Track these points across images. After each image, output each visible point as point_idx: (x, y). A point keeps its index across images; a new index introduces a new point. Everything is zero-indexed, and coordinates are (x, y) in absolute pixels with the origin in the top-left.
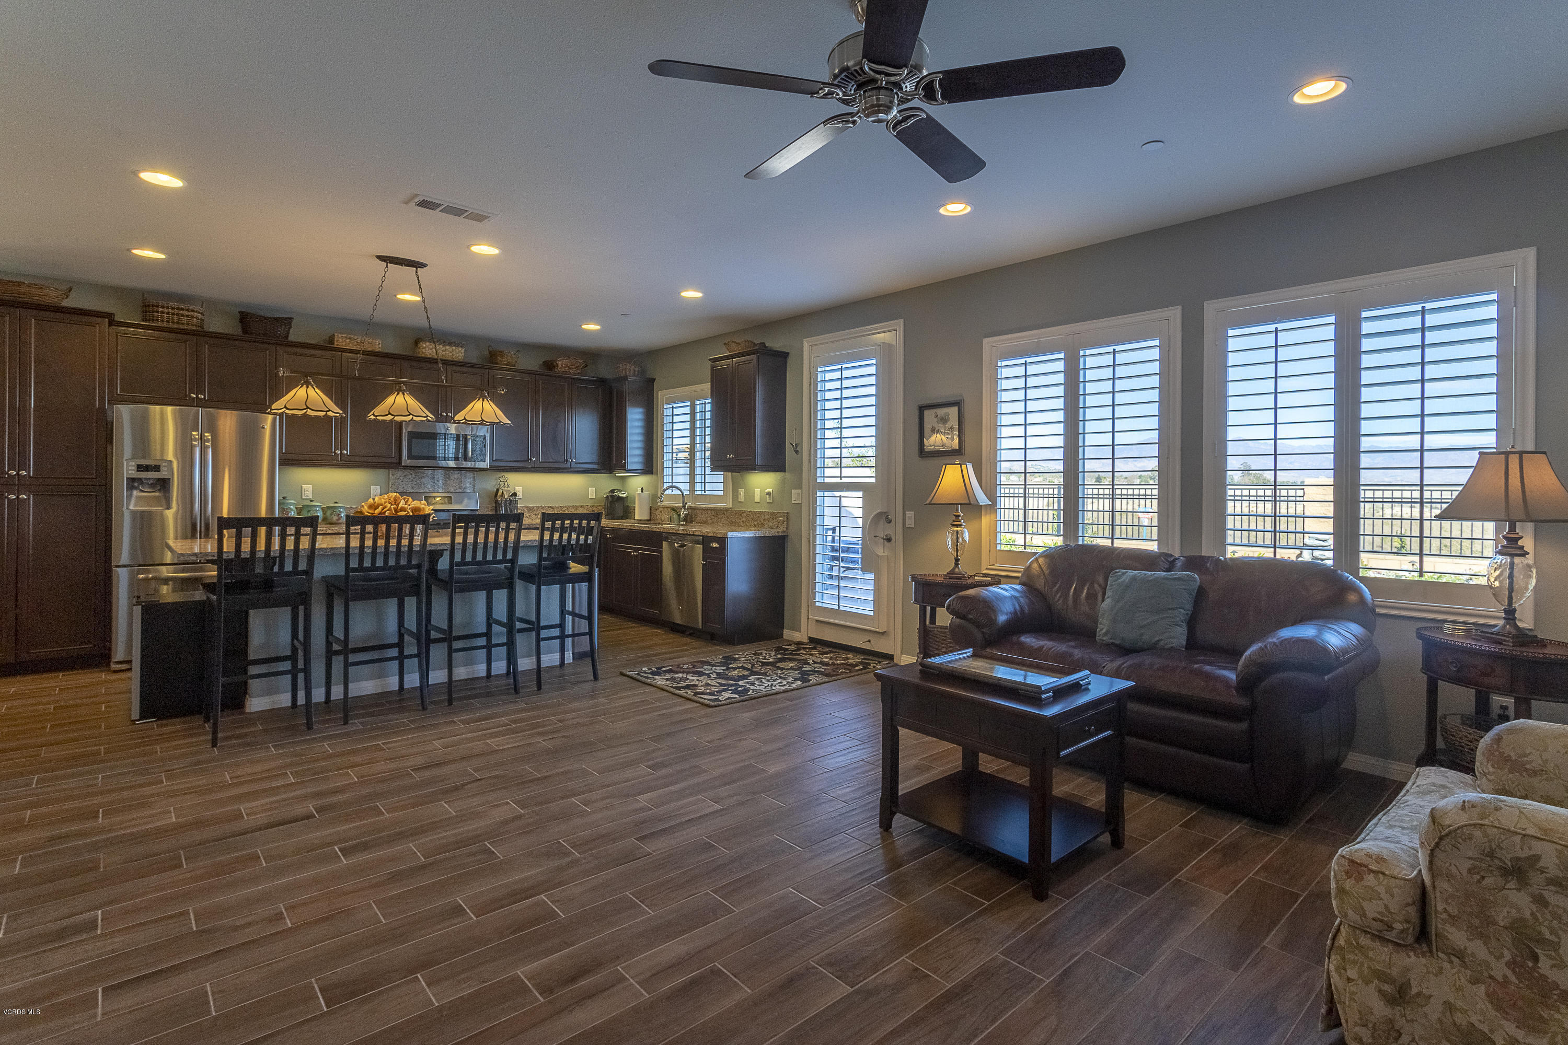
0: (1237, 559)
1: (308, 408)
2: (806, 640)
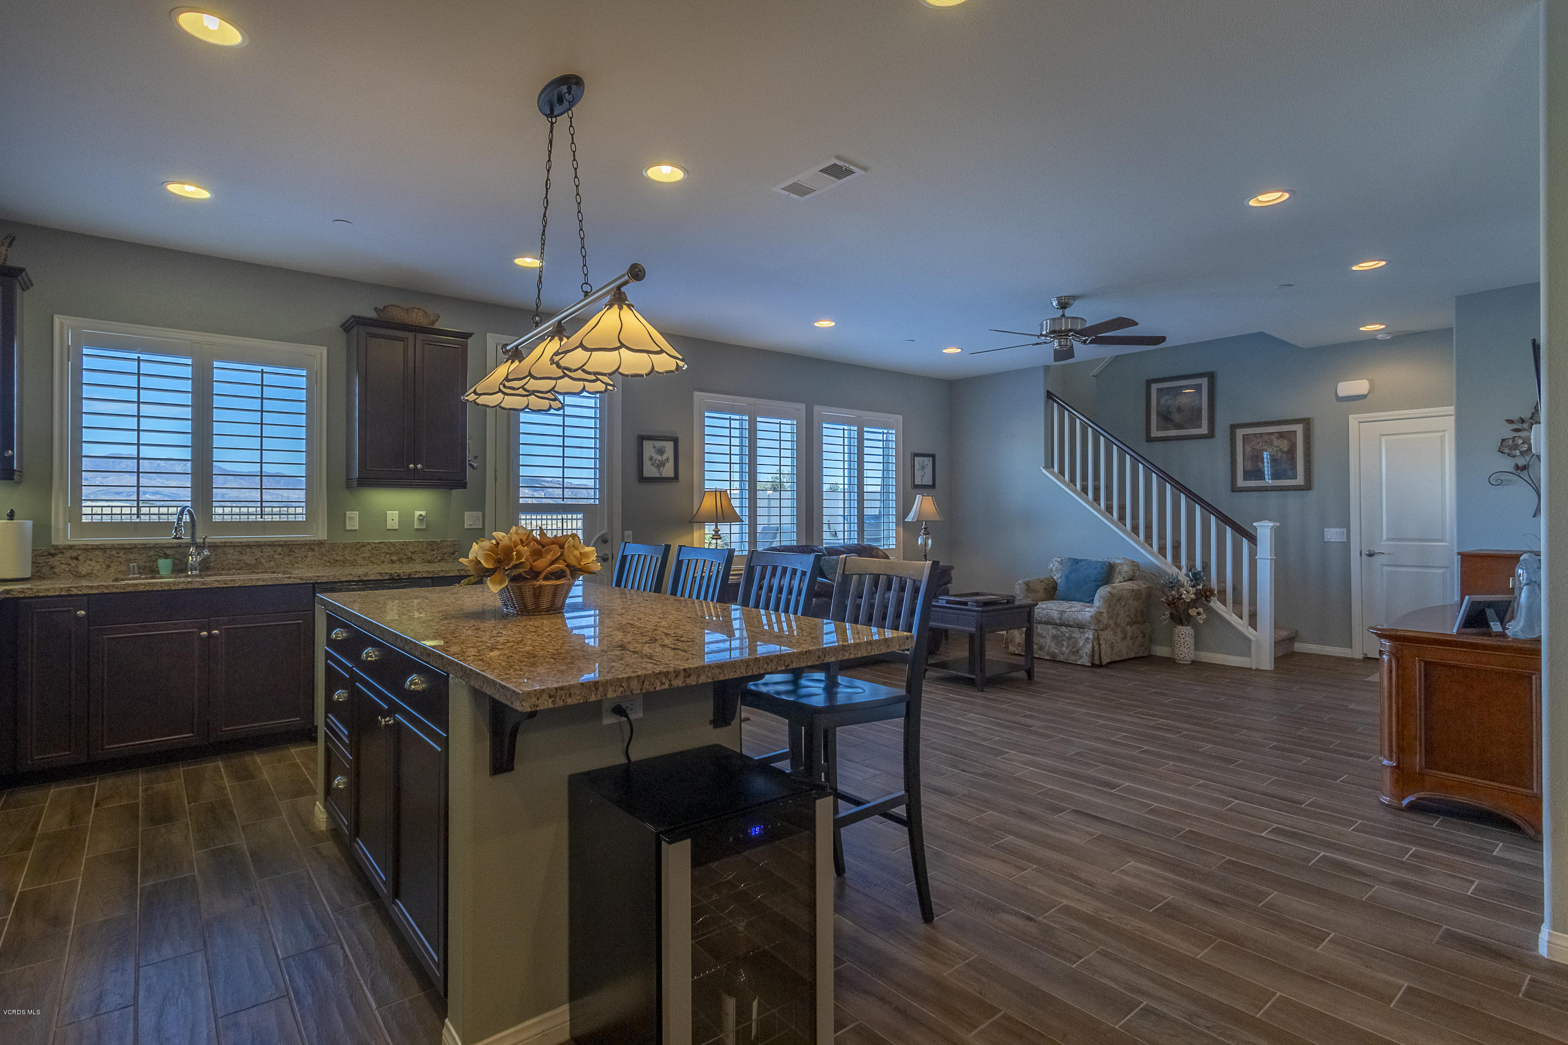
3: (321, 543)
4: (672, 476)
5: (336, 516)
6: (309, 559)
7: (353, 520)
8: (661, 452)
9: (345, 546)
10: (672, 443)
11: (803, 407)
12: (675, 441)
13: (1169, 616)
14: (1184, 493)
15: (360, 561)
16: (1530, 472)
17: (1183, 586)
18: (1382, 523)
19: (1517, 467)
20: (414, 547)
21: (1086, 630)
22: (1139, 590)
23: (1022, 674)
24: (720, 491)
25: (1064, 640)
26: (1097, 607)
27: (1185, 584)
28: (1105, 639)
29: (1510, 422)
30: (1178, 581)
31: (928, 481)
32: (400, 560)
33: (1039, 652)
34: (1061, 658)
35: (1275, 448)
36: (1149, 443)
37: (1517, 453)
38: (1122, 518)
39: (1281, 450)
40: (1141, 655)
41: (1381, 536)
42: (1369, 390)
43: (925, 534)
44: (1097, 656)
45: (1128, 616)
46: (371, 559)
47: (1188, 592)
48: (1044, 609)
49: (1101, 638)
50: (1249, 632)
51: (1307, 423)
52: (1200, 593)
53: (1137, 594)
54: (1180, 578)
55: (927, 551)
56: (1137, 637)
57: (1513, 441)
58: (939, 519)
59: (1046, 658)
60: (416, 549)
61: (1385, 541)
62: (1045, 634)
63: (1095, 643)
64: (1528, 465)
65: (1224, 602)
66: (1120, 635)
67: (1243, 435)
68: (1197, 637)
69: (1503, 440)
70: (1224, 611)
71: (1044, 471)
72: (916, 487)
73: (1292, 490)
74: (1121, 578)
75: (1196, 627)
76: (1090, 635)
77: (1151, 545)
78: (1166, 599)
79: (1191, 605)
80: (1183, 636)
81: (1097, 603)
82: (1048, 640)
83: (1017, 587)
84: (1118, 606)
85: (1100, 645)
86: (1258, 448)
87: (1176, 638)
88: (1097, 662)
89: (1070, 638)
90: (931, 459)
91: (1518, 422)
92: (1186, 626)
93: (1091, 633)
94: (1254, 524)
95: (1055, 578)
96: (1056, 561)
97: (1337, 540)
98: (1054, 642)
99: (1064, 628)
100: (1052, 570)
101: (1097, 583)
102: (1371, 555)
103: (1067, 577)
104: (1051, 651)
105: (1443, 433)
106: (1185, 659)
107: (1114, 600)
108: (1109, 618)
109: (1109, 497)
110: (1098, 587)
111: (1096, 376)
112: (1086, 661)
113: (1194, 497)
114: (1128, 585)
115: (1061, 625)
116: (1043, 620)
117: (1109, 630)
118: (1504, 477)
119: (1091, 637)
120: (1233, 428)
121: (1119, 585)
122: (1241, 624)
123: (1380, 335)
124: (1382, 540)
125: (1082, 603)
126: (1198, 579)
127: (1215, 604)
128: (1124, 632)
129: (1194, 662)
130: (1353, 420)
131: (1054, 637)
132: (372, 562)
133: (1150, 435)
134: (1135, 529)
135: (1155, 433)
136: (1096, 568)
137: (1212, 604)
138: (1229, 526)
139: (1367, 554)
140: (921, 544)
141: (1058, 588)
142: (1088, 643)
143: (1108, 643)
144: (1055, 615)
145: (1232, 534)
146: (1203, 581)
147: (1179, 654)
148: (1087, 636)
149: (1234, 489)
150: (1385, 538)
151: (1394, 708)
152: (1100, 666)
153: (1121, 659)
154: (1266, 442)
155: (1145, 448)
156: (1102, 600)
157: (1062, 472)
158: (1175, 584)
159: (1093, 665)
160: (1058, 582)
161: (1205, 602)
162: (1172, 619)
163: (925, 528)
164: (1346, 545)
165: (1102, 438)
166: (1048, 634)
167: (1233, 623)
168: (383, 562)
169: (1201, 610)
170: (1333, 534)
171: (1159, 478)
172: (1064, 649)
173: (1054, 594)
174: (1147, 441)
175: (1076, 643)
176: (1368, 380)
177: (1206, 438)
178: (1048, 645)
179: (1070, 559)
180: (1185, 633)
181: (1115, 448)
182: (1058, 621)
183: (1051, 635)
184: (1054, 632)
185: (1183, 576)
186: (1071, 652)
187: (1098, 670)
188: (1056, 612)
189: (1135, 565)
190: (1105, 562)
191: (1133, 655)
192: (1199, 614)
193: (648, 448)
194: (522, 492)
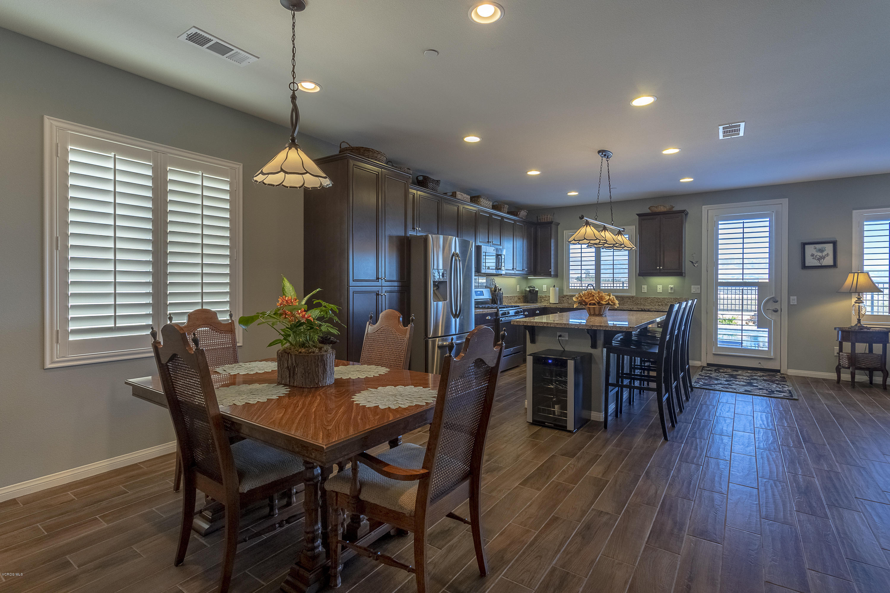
1: (585, 239)
2: (706, 365)
3: (633, 297)
4: (832, 264)
5: (638, 288)
6: (629, 302)
7: (645, 288)
9: (641, 299)
10: (831, 245)
12: (835, 244)
15: (647, 304)
20: (668, 300)
24: (865, 273)
32: (662, 305)
46: (651, 304)
60: (669, 301)
132: (651, 305)
168: (655, 305)
193: (810, 250)
194: (720, 277)
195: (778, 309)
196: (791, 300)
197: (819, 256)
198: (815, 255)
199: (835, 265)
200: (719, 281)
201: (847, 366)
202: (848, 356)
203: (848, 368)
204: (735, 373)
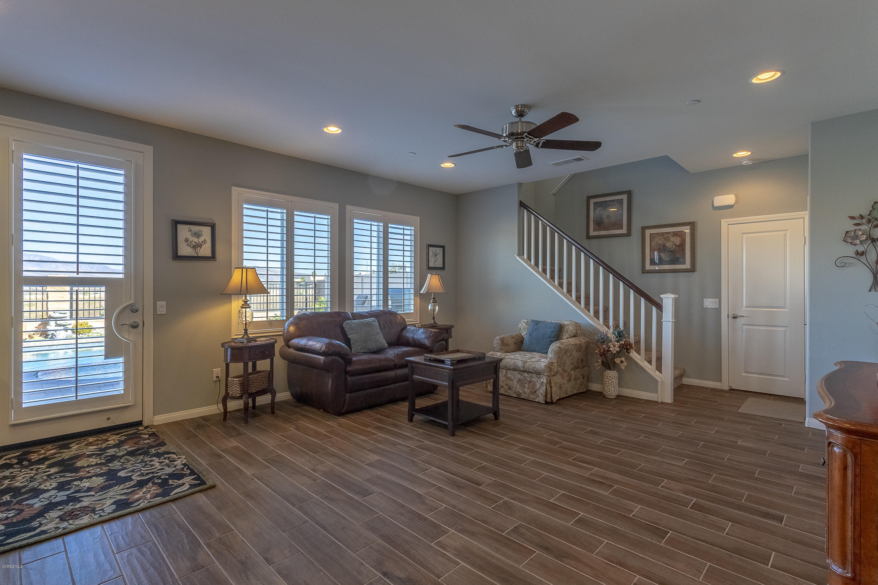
0: (373, 311)
4: (210, 255)
8: (198, 235)
10: (209, 229)
11: (336, 206)
12: (213, 227)
13: (601, 363)
14: (612, 273)
16: (867, 257)
17: (611, 341)
18: (743, 294)
19: (857, 253)
21: (541, 376)
22: (580, 344)
23: (491, 416)
24: (247, 268)
25: (526, 383)
26: (551, 359)
27: (612, 339)
28: (555, 383)
29: (852, 218)
30: (608, 337)
31: (439, 264)
33: (509, 391)
34: (523, 396)
35: (672, 243)
36: (588, 240)
37: (858, 242)
38: (569, 291)
39: (675, 244)
40: (581, 391)
41: (742, 304)
42: (735, 203)
43: (434, 302)
44: (549, 396)
45: (572, 363)
47: (614, 346)
48: (512, 359)
49: (552, 382)
50: (656, 374)
51: (692, 225)
52: (623, 346)
53: (579, 348)
54: (609, 335)
55: (435, 315)
56: (579, 378)
57: (855, 233)
58: (443, 292)
59: (513, 396)
61: (745, 307)
62: (513, 378)
63: (548, 385)
64: (866, 251)
65: (639, 352)
66: (567, 378)
67: (650, 234)
68: (620, 378)
69: (847, 232)
70: (639, 359)
71: (517, 258)
72: (430, 268)
73: (682, 272)
74: (567, 335)
75: (619, 371)
76: (544, 380)
77: (589, 311)
78: (599, 351)
79: (616, 356)
80: (611, 378)
81: (550, 355)
82: (515, 382)
83: (495, 341)
84: (565, 357)
85: (551, 387)
86: (660, 243)
87: (606, 379)
88: (549, 400)
89: (530, 382)
90: (442, 249)
91: (859, 218)
92: (613, 370)
93: (545, 378)
94: (661, 296)
95: (523, 334)
96: (524, 322)
97: (712, 307)
98: (519, 384)
99: (526, 374)
100: (520, 329)
101: (551, 339)
102: (735, 317)
103: (530, 334)
104: (517, 391)
105: (785, 232)
106: (612, 394)
107: (561, 353)
108: (558, 366)
109: (561, 277)
110: (552, 342)
111: (554, 195)
112: (541, 399)
113: (618, 276)
114: (573, 341)
115: (524, 371)
116: (511, 368)
117: (558, 375)
118: (846, 260)
119: (545, 381)
120: (644, 229)
121: (567, 341)
122: (650, 369)
123: (745, 162)
124: (742, 307)
125: (540, 354)
126: (621, 336)
127: (633, 354)
128: (570, 376)
129: (619, 396)
130: (724, 223)
131: (519, 380)
133: (589, 234)
134: (578, 299)
135: (592, 233)
136: (550, 328)
137: (631, 354)
138: (643, 297)
139: (732, 317)
140: (431, 309)
141: (524, 342)
142: (542, 385)
143: (558, 385)
144: (520, 364)
145: (645, 303)
146: (624, 337)
147: (608, 392)
148: (542, 380)
149: (644, 271)
150: (744, 306)
151: (850, 512)
152: (552, 403)
153: (567, 395)
154: (665, 238)
155: (586, 243)
156: (553, 353)
157: (529, 258)
158: (605, 340)
159: (546, 403)
160: (524, 337)
161: (626, 353)
162: (603, 365)
163: (434, 298)
164: (718, 311)
165: (556, 234)
166: (515, 378)
167: (645, 368)
169: (623, 359)
170: (709, 303)
171: (595, 262)
172: (526, 390)
173: (521, 346)
174: (587, 238)
175: (535, 385)
176: (734, 195)
177: (626, 236)
178: (514, 386)
179: (533, 321)
180: (612, 375)
181: (565, 241)
182: (522, 369)
183: (516, 378)
184: (519, 376)
185: (610, 333)
186: (530, 392)
187: (550, 407)
188: (520, 362)
189: (578, 326)
190: (557, 323)
191: (575, 392)
192: (622, 362)
193: (183, 232)
194: (26, 266)
195: (139, 323)
196: (158, 307)
197: (195, 243)
198: (190, 240)
199: (213, 257)
200: (25, 274)
201: (238, 395)
202: (240, 381)
203: (240, 397)
204: (66, 454)
